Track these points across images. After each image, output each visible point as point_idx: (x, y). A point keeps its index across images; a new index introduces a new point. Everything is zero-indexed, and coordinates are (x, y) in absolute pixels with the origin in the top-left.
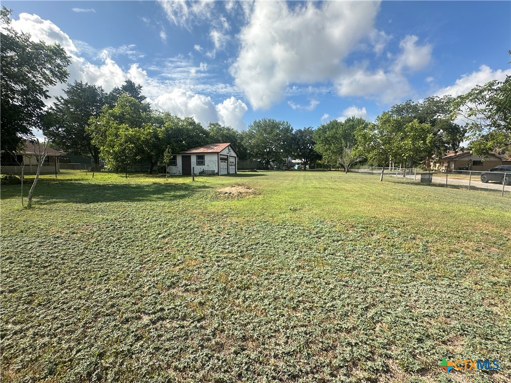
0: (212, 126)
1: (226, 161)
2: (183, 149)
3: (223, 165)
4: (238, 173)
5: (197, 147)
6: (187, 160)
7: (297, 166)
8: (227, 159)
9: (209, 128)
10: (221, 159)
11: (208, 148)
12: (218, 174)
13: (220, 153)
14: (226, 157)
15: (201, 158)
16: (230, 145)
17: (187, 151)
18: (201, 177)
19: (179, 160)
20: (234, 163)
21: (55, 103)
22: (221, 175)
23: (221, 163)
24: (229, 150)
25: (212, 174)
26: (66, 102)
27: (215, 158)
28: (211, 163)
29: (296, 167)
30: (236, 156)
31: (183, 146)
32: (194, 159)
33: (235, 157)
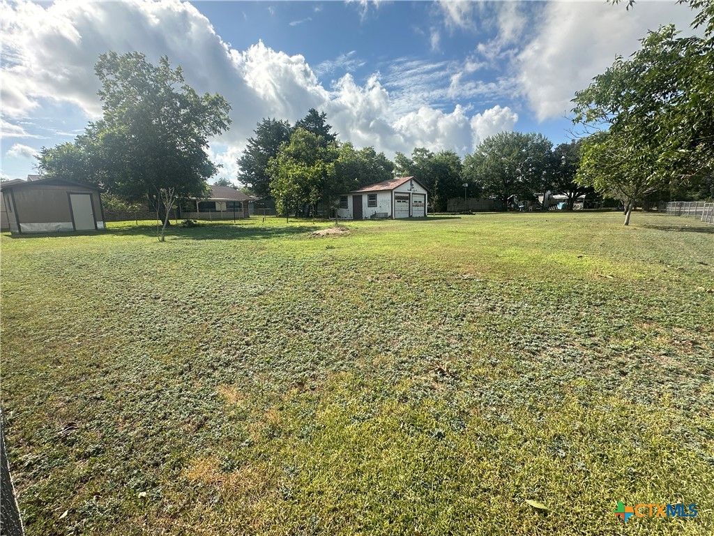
0: (418, 153)
1: (407, 201)
2: (356, 187)
3: (403, 206)
4: (428, 216)
5: (372, 184)
6: (358, 201)
7: (561, 204)
8: (408, 198)
9: (414, 156)
10: (397, 198)
11: (383, 185)
12: (391, 218)
13: (395, 190)
14: (408, 195)
15: (373, 197)
16: (413, 179)
17: (359, 189)
18: (373, 222)
19: (350, 201)
20: (423, 202)
21: (248, 146)
22: (395, 219)
23: (397, 204)
24: (412, 185)
25: (385, 217)
26: (258, 143)
27: (388, 197)
28: (384, 203)
29: (560, 207)
30: (426, 193)
31: (356, 183)
32: (365, 199)
33: (425, 195)
